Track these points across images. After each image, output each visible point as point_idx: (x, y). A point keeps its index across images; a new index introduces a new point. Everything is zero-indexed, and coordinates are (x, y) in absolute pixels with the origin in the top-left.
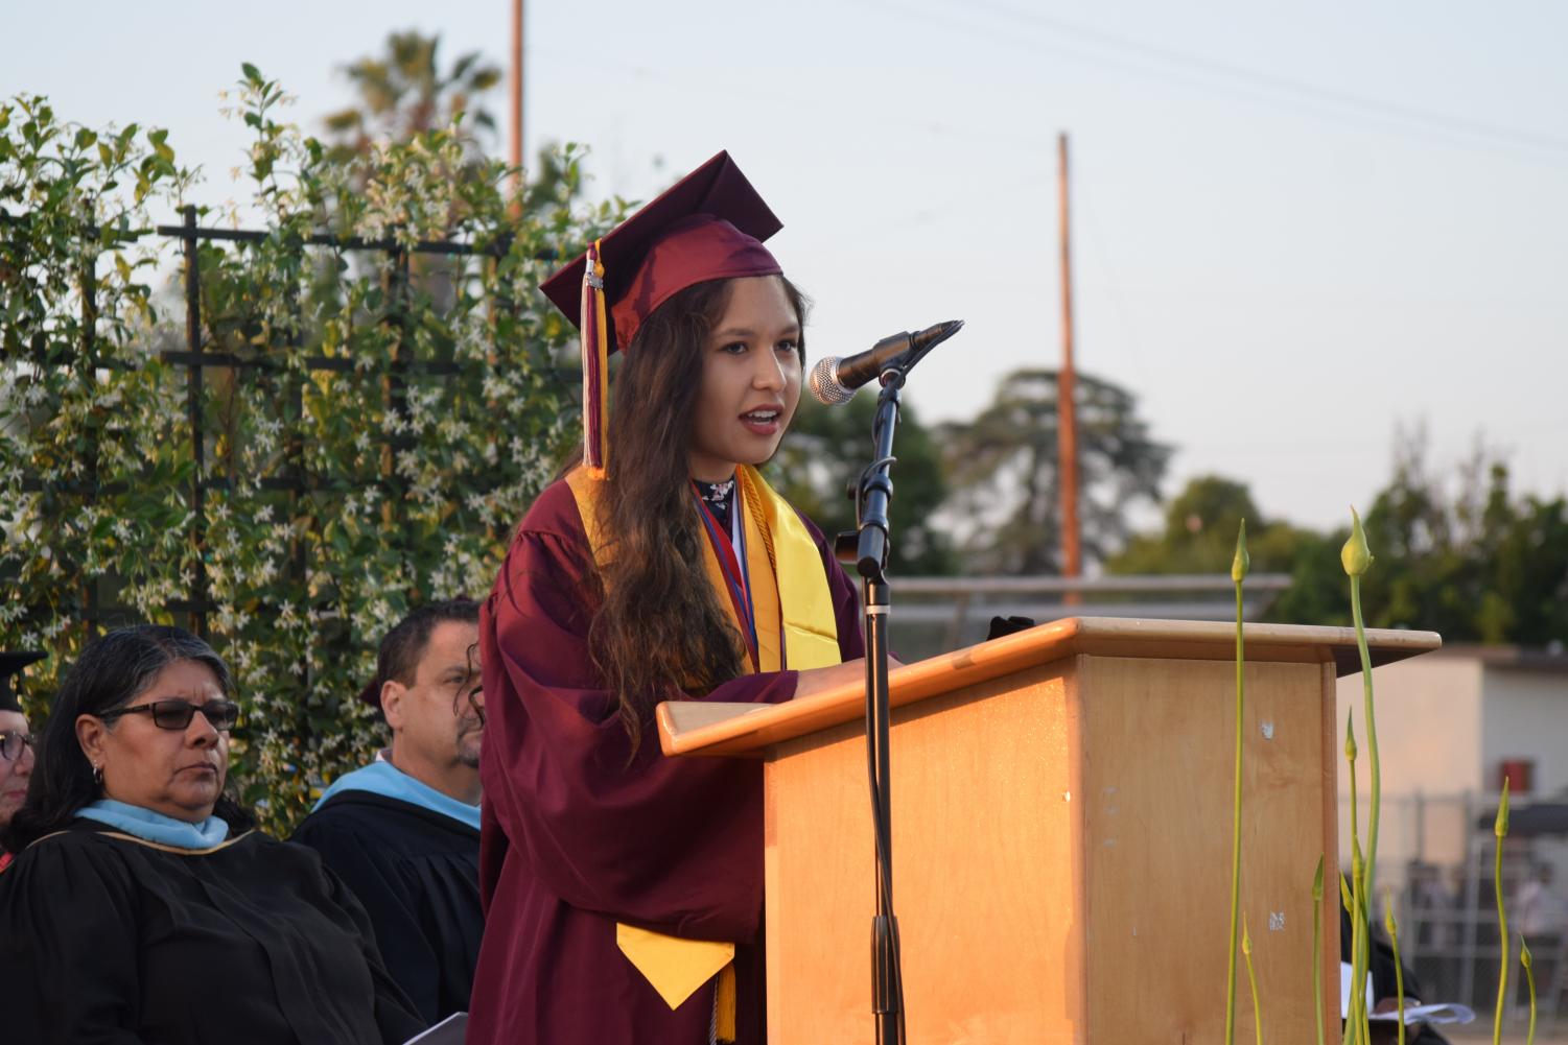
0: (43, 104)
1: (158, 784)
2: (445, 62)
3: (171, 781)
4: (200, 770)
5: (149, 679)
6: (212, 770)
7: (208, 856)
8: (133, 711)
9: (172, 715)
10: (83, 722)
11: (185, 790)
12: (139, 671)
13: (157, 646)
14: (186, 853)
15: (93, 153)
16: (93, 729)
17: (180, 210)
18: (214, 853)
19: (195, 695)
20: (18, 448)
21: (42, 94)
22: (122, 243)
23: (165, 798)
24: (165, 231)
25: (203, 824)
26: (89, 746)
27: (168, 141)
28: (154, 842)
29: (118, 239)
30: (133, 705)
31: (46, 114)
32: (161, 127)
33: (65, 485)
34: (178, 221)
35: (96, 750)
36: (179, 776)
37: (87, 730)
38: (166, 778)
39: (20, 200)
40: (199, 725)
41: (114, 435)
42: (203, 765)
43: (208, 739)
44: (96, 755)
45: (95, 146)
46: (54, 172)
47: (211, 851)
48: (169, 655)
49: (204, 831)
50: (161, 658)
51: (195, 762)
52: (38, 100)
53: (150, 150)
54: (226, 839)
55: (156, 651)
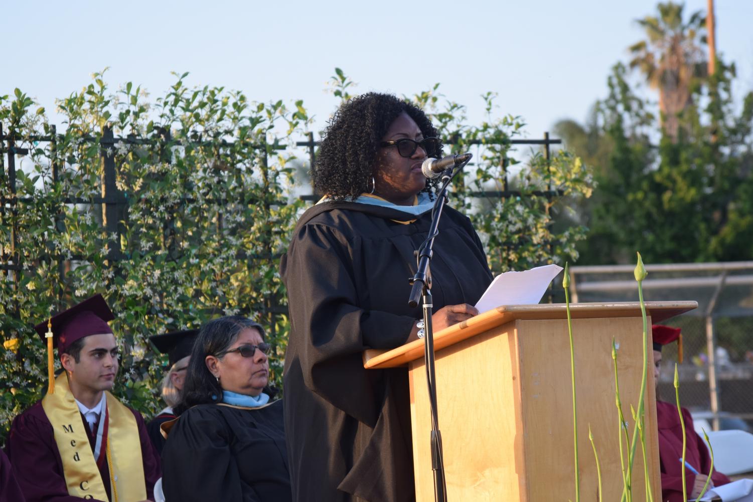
0: (240, 94)
1: (245, 380)
2: (686, 16)
3: (250, 379)
4: (260, 373)
5: (235, 337)
6: (265, 372)
7: (260, 410)
8: (230, 352)
9: (246, 351)
10: (209, 359)
11: (257, 382)
12: (231, 335)
13: (236, 324)
14: (250, 409)
15: (264, 113)
16: (213, 362)
17: (306, 135)
18: (262, 409)
19: (254, 341)
20: (232, 242)
21: (240, 90)
22: (276, 151)
23: (248, 386)
24: (299, 144)
25: (258, 397)
26: (212, 369)
27: (304, 105)
28: (236, 405)
29: (274, 149)
30: (229, 350)
31: (242, 98)
32: (300, 99)
33: (256, 256)
34: (306, 139)
35: (215, 370)
36: (254, 376)
37: (210, 362)
38: (248, 377)
39: (232, 135)
40: (258, 354)
41: (277, 233)
42: (262, 370)
43: (263, 359)
44: (216, 372)
45: (264, 110)
46: (247, 123)
47: (261, 408)
48: (242, 327)
49: (258, 400)
50: (239, 328)
51: (259, 369)
52: (238, 93)
53: (295, 109)
54: (268, 402)
55: (235, 326)
